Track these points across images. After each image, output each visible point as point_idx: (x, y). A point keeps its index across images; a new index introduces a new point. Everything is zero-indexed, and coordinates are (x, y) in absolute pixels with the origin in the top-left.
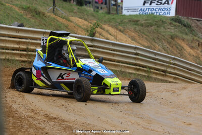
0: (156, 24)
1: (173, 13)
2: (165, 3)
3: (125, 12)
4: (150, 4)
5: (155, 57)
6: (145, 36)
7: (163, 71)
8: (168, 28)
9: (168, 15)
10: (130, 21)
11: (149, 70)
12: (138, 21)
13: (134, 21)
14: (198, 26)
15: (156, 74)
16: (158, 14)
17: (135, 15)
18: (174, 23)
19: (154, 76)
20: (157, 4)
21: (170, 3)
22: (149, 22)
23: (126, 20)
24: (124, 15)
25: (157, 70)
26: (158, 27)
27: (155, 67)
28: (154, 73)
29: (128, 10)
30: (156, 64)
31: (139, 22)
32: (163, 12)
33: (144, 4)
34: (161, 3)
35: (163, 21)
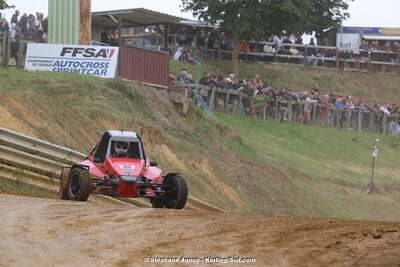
0: (77, 91)
1: (111, 73)
2: (98, 55)
3: (28, 66)
4: (74, 55)
5: (34, 148)
6: (40, 111)
7: (47, 174)
8: (98, 99)
9: (103, 76)
10: (33, 82)
11: (19, 170)
12: (47, 82)
13: (39, 83)
14: (155, 97)
15: (35, 178)
16: (86, 72)
17: (44, 72)
18: (110, 90)
19: (31, 182)
20: (84, 55)
21: (108, 55)
22: (66, 85)
23: (27, 80)
24: (27, 71)
25: (36, 171)
26: (80, 95)
27: (34, 165)
28: (30, 176)
29: (35, 62)
30: (35, 161)
31: (48, 85)
32: (95, 70)
33: (63, 54)
34: (92, 54)
35: (90, 86)
